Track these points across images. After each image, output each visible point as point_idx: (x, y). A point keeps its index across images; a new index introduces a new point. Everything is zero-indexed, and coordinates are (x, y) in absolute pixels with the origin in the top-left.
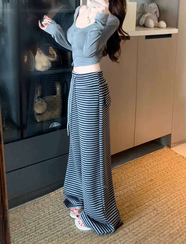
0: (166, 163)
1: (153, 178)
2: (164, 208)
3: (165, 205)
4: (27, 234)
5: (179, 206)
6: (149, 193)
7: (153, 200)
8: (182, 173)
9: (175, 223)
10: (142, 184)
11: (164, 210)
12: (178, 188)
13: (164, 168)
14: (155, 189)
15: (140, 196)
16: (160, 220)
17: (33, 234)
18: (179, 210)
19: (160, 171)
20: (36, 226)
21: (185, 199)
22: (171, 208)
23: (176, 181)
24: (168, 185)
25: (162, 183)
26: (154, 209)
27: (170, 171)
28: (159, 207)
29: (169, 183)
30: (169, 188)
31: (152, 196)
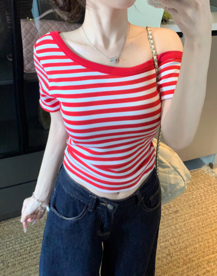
0: (201, 190)
1: (179, 209)
2: (181, 254)
3: (183, 251)
4: (20, 255)
6: (169, 229)
7: (171, 241)
11: (181, 258)
12: (205, 230)
13: (196, 197)
14: (177, 225)
16: (171, 271)
17: (26, 256)
18: (198, 262)
19: (190, 200)
20: (31, 246)
21: (210, 247)
22: (190, 256)
23: (206, 219)
24: (195, 222)
25: (188, 218)
26: (169, 254)
27: (203, 202)
28: (176, 252)
29: (198, 219)
30: (194, 227)
31: (172, 234)
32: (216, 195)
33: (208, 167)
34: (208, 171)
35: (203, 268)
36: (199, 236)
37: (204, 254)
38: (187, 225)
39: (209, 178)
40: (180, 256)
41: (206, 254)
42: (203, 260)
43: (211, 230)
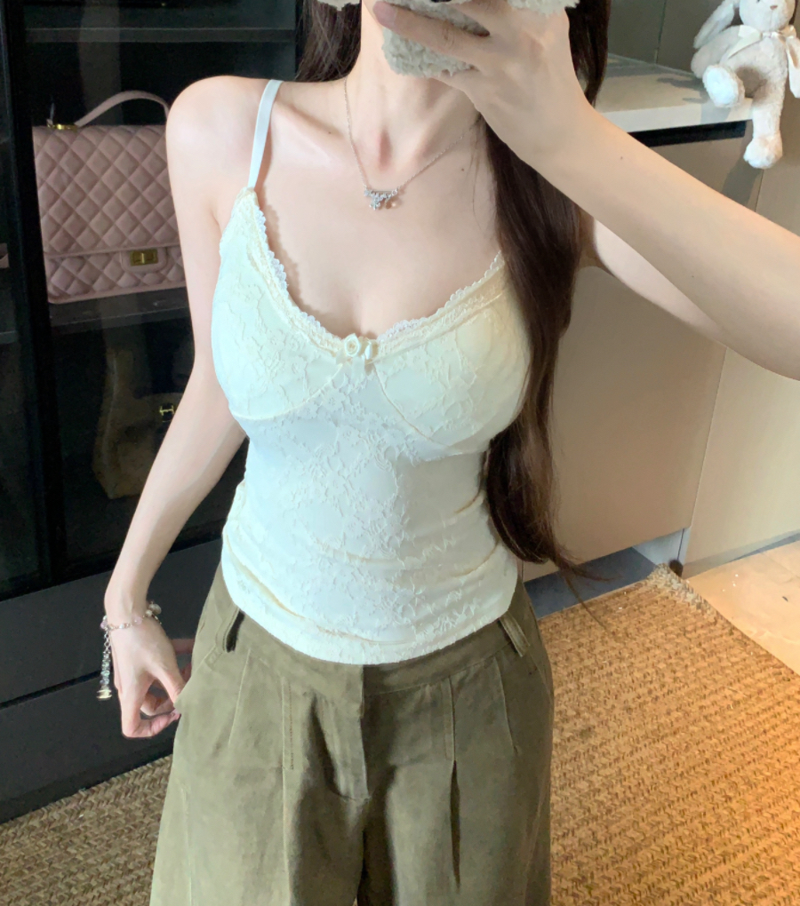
0: (658, 652)
1: (593, 722)
2: (620, 875)
3: (625, 864)
5: (683, 872)
7: (582, 833)
11: (621, 886)
12: (689, 782)
13: (645, 677)
14: (594, 778)
19: (626, 690)
22: (652, 878)
23: (688, 748)
24: (653, 760)
25: (628, 750)
26: (580, 878)
27: (670, 692)
28: (603, 870)
29: (659, 750)
30: (652, 778)
31: (582, 811)
32: (706, 664)
33: (669, 573)
34: (669, 586)
36: (669, 806)
37: (696, 868)
38: (626, 774)
39: (678, 610)
40: (620, 882)
41: (700, 866)
42: (695, 886)
43: (707, 782)
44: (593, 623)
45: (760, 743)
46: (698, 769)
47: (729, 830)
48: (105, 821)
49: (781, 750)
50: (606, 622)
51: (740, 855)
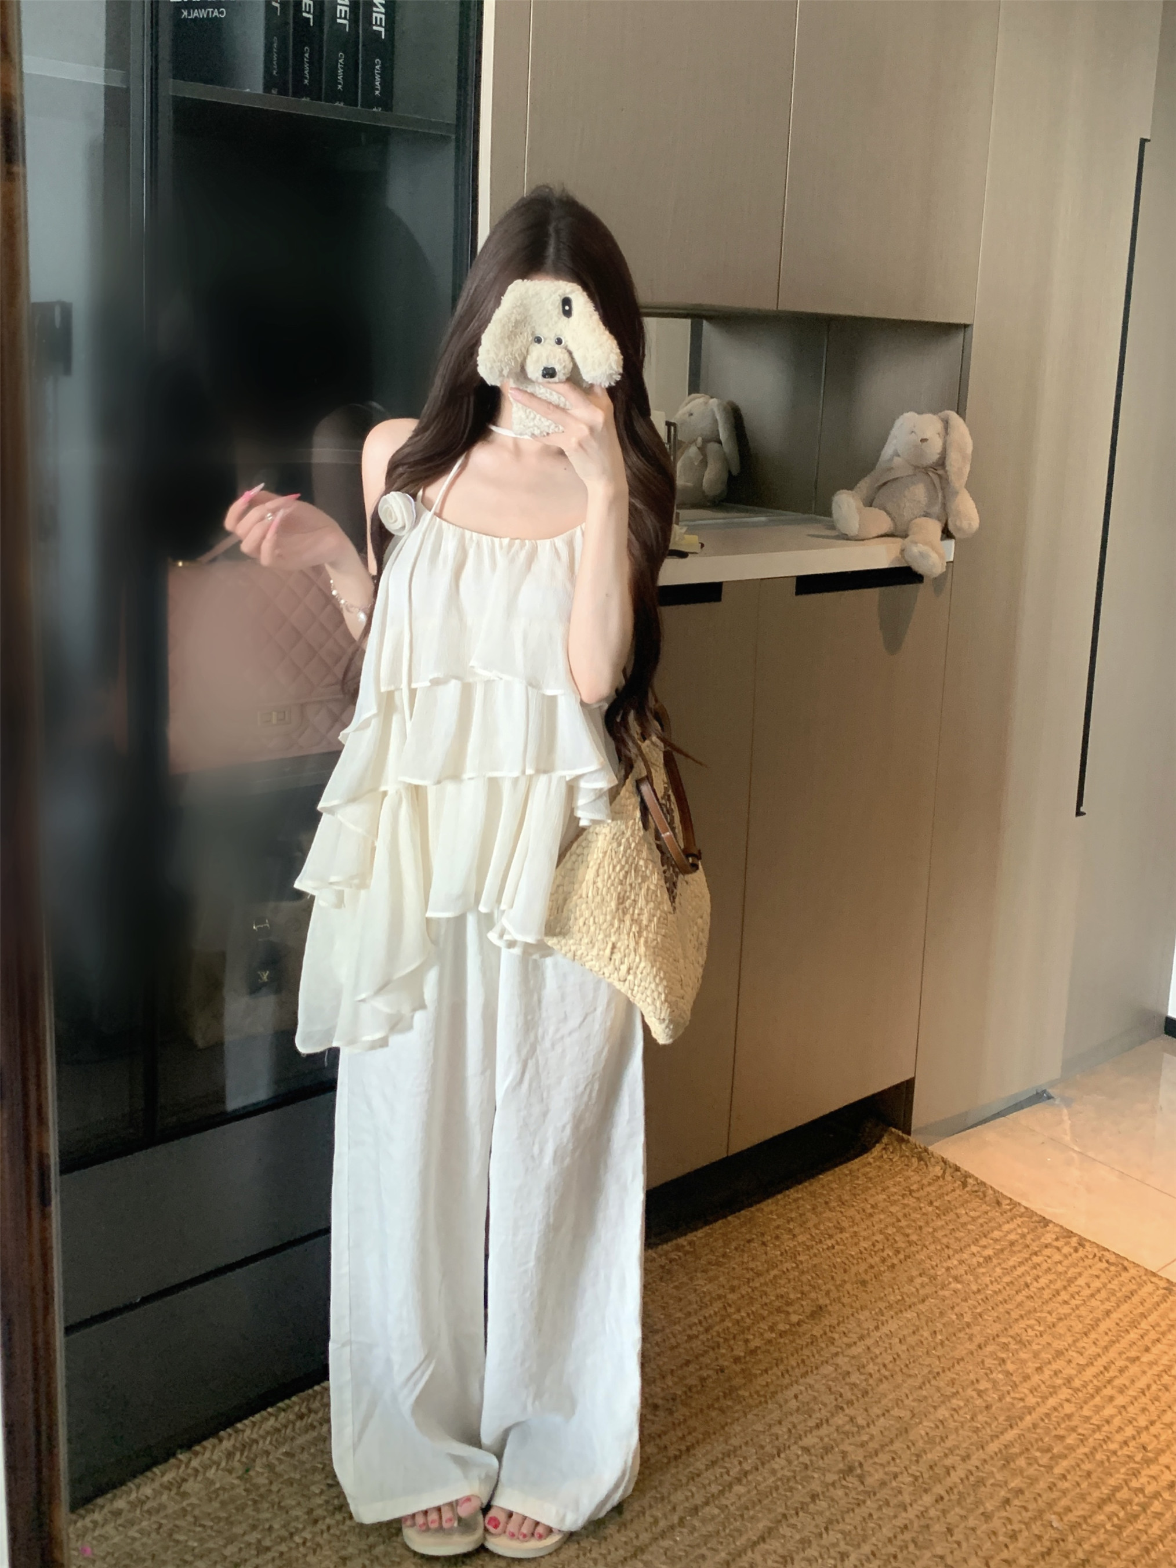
0: (882, 1216)
1: (824, 1301)
2: (893, 1459)
3: (897, 1445)
5: (968, 1445)
6: (816, 1381)
7: (838, 1420)
8: (965, 1267)
9: (954, 1538)
10: (774, 1335)
11: (898, 1470)
12: (952, 1350)
13: (874, 1245)
14: (840, 1360)
15: (769, 1401)
16: (880, 1527)
18: (969, 1468)
19: (855, 1262)
21: (991, 1406)
22: (931, 1456)
23: (942, 1314)
24: (905, 1332)
25: (872, 1326)
26: (847, 1469)
27: (907, 1257)
28: (871, 1457)
29: (909, 1320)
30: (908, 1350)
31: (832, 1397)
32: (943, 1223)
35: (992, 1485)
36: (934, 1378)
37: (979, 1438)
38: (877, 1351)
40: (896, 1466)
41: (985, 1435)
42: (983, 1456)
43: (972, 1347)
44: (800, 1196)
45: (1024, 1298)
46: (961, 1335)
47: (1009, 1393)
48: (218, 1496)
49: (1051, 1302)
50: (815, 1192)
51: (1028, 1418)
